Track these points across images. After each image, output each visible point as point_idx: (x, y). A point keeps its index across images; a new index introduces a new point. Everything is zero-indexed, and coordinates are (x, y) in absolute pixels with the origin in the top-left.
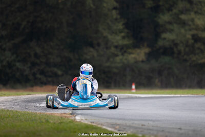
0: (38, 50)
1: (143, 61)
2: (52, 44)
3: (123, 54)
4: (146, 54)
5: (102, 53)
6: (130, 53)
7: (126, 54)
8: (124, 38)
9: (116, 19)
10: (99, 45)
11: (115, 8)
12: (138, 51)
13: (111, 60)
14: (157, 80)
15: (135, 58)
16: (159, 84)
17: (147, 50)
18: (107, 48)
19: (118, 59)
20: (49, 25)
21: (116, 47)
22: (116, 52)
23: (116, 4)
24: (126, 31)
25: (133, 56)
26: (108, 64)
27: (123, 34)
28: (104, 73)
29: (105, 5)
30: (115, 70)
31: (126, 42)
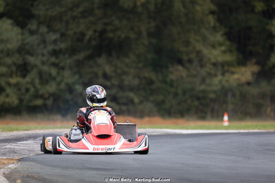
0: (108, 69)
1: (249, 84)
2: (127, 60)
3: (223, 74)
4: (253, 74)
5: (194, 73)
6: (233, 73)
7: (227, 74)
8: (224, 52)
9: (214, 28)
10: (190, 61)
11: (212, 13)
12: (243, 69)
13: (208, 81)
14: (269, 110)
15: (238, 79)
16: (272, 114)
17: (256, 68)
18: (202, 66)
19: (216, 81)
20: (123, 36)
21: (215, 64)
22: (213, 72)
23: (213, 7)
24: (228, 43)
25: (236, 76)
26: (203, 87)
27: (223, 48)
28: (198, 99)
29: (198, 8)
30: (212, 96)
31: (228, 58)
